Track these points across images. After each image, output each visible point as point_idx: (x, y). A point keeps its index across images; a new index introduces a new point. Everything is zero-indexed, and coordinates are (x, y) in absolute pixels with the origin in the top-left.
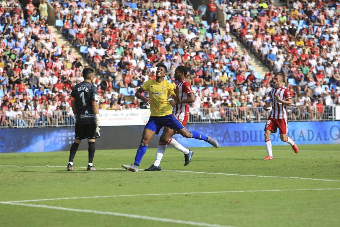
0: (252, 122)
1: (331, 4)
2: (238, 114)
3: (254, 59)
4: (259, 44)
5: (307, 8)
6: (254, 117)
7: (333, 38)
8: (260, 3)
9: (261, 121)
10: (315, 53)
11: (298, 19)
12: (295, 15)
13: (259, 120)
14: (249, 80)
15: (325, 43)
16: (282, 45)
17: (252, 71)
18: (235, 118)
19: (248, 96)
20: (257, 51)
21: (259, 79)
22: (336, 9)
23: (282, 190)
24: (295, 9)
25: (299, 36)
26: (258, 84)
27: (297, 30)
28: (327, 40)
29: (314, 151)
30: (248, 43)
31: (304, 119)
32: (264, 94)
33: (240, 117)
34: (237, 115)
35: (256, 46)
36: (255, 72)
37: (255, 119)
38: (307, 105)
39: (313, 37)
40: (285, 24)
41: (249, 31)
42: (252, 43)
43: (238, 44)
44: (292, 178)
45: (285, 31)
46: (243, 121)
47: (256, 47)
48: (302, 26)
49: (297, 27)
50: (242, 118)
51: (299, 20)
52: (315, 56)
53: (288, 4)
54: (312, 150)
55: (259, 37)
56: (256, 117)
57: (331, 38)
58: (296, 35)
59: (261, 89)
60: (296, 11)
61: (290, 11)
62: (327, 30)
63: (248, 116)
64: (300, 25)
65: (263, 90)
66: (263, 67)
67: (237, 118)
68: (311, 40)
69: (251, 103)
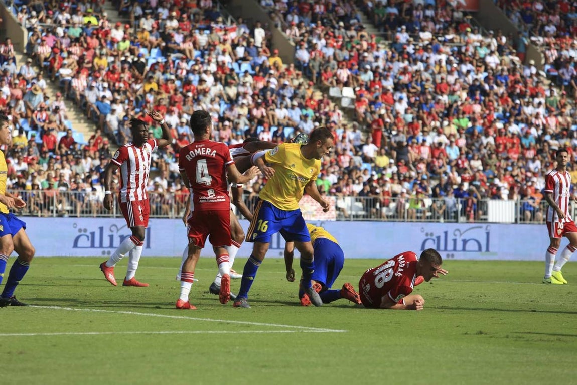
0: (67, 215)
1: (203, 25)
2: (42, 202)
3: (72, 110)
4: (82, 84)
5: (165, 28)
6: (69, 208)
7: (205, 81)
8: (84, 16)
9: (82, 215)
10: (177, 104)
11: (150, 46)
12: (143, 40)
13: (78, 214)
14: (63, 145)
15: (192, 88)
16: (120, 88)
17: (70, 130)
18: (37, 208)
19: (62, 171)
20: (79, 97)
21: (81, 145)
22: (211, 33)
23: (103, 333)
24: (144, 29)
25: (150, 74)
26: (79, 152)
27: (147, 65)
28: (195, 83)
29: (165, 268)
30: (64, 82)
31: (153, 214)
32: (87, 170)
33: (45, 207)
34: (41, 204)
35: (76, 87)
36: (74, 131)
37: (72, 212)
38: (160, 190)
39: (173, 77)
40: (128, 54)
41: (66, 62)
42: (70, 82)
43: (47, 84)
44: (122, 312)
45: (127, 66)
46: (50, 214)
47: (77, 89)
48: (154, 58)
49: (147, 60)
50: (48, 210)
51: (151, 48)
52: (175, 109)
53: (133, 20)
54: (162, 266)
55: (83, 74)
56: (73, 208)
57: (201, 81)
58: (145, 73)
59: (83, 161)
60: (146, 34)
61: (136, 32)
62: (197, 68)
63: (60, 207)
64: (152, 57)
65: (86, 163)
66: (89, 123)
67: (41, 209)
68: (169, 82)
69: (65, 185)
